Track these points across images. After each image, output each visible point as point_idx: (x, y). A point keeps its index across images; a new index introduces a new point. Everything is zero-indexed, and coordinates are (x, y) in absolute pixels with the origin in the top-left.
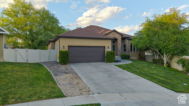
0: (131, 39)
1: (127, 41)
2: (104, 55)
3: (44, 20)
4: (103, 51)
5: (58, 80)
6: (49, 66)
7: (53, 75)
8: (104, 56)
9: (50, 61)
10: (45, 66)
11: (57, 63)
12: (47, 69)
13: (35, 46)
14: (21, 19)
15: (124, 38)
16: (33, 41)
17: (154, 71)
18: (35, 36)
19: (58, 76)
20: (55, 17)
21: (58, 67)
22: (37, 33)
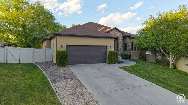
0: (133, 38)
1: (128, 39)
2: (106, 55)
3: (38, 15)
4: (105, 51)
5: (57, 88)
6: (44, 68)
7: (50, 81)
8: (106, 57)
9: (45, 61)
10: (40, 68)
11: (54, 64)
12: (42, 73)
13: (29, 43)
14: (14, 13)
15: (126, 36)
16: (26, 38)
17: (164, 75)
18: (28, 32)
19: (56, 82)
20: (51, 12)
21: (56, 70)
22: (31, 29)
